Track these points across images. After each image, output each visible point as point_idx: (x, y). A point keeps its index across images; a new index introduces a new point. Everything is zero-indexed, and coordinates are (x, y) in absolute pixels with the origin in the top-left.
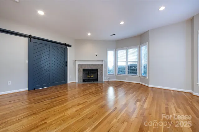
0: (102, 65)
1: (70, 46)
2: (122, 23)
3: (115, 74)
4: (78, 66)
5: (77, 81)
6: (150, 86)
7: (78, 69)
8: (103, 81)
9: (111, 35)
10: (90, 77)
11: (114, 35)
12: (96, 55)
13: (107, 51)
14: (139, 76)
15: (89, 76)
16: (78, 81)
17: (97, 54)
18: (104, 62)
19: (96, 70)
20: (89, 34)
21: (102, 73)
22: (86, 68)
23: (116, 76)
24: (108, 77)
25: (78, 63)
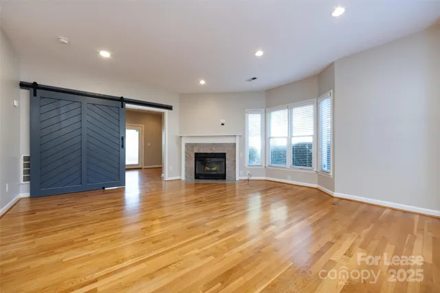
0: (235, 144)
1: (170, 108)
2: (259, 53)
3: (264, 165)
4: (186, 146)
5: (183, 178)
6: (336, 194)
7: (186, 153)
8: (237, 179)
9: (249, 80)
10: (211, 171)
11: (255, 78)
12: (223, 124)
13: (246, 115)
14: (315, 170)
15: (208, 169)
16: (186, 177)
17: (223, 121)
18: (237, 138)
19: (223, 156)
20: (202, 82)
21: (235, 161)
22: (202, 151)
23: (268, 170)
24: (248, 172)
25: (184, 141)
